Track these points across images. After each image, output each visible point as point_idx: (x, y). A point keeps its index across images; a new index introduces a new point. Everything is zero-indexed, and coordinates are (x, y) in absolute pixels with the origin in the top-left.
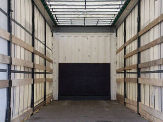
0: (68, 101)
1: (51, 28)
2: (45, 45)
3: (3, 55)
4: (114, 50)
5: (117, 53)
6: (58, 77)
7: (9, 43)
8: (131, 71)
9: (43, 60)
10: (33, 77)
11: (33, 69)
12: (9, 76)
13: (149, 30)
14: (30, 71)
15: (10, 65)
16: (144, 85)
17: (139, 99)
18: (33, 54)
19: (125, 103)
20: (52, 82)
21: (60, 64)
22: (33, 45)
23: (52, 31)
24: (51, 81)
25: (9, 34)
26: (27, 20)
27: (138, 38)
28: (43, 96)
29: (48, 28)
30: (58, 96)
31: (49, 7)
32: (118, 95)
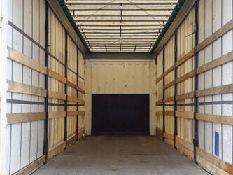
0: (101, 137)
1: (83, 54)
2: (77, 74)
3: (42, 89)
4: (154, 79)
5: (157, 83)
6: (91, 109)
7: (46, 76)
8: (168, 103)
9: (75, 91)
10: (66, 110)
11: (66, 101)
12: (46, 109)
13: (184, 62)
14: (64, 103)
15: (46, 98)
16: (180, 118)
17: (176, 133)
18: (66, 85)
19: (164, 138)
20: (85, 115)
21: (93, 95)
22: (66, 77)
23: (85, 59)
24: (83, 114)
25: (46, 68)
26: (61, 51)
27: (175, 69)
28: (75, 130)
29: (80, 55)
30: (90, 130)
31: (81, 31)
32: (157, 130)
